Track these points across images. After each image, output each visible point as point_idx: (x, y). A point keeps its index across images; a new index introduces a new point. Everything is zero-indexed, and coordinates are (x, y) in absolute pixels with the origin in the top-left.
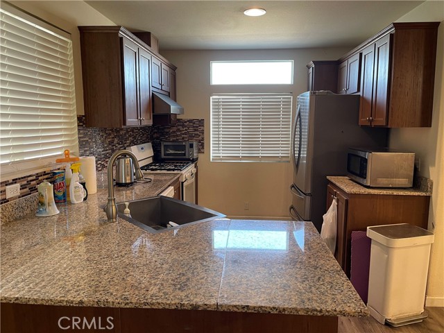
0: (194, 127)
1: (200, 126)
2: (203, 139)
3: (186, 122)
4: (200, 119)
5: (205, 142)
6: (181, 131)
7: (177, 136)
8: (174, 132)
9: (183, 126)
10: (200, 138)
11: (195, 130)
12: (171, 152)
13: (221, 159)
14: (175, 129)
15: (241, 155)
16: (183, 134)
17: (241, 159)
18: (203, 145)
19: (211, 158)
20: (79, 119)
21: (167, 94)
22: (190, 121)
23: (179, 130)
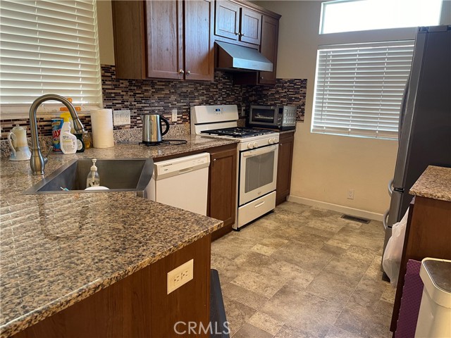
0: (294, 89)
1: (302, 87)
2: (304, 105)
3: (286, 83)
4: (302, 78)
5: (306, 107)
6: (279, 93)
7: (276, 99)
8: (273, 94)
9: (283, 87)
10: (301, 102)
11: (297, 93)
12: (260, 117)
13: (324, 131)
14: (273, 91)
15: (350, 127)
16: (282, 97)
17: (349, 133)
18: (303, 111)
19: (312, 128)
20: (105, 69)
21: (258, 48)
22: (291, 81)
23: (278, 92)
